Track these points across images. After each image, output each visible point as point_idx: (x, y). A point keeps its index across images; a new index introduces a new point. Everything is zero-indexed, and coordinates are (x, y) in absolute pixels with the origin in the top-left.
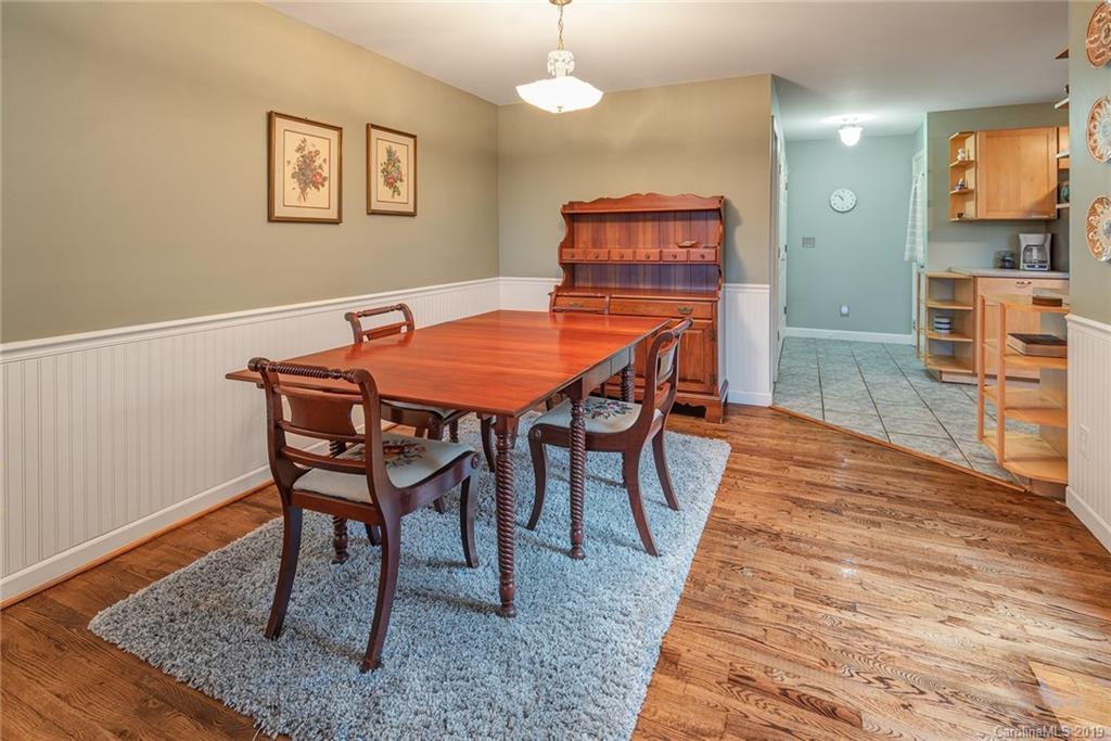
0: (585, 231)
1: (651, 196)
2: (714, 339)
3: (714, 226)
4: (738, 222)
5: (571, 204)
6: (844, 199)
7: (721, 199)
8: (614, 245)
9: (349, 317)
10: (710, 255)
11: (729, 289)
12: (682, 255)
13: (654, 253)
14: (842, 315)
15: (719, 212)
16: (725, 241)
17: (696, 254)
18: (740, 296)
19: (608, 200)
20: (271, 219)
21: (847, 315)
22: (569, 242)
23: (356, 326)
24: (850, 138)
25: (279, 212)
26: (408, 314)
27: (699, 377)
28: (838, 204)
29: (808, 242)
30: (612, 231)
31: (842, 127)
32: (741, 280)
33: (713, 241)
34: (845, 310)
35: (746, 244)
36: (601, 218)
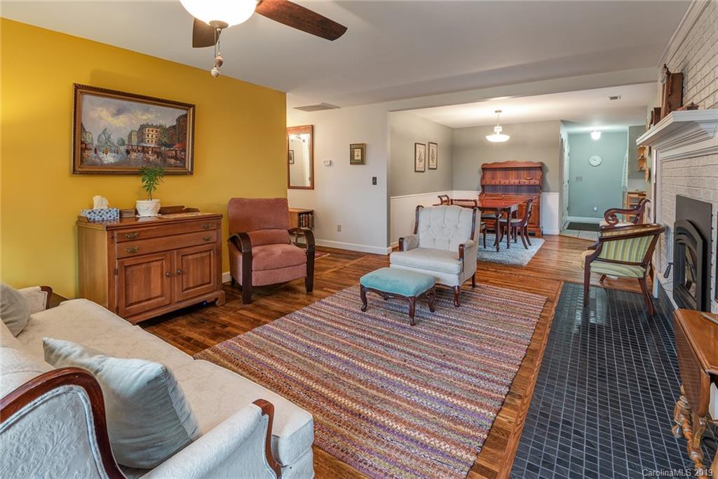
0: (489, 174)
1: (514, 162)
2: (539, 209)
3: (539, 173)
4: (547, 171)
5: (484, 164)
6: (595, 160)
7: (542, 163)
8: (500, 179)
9: (439, 197)
10: (537, 182)
11: (544, 194)
12: (527, 182)
13: (517, 181)
14: (594, 211)
15: (541, 168)
16: (543, 178)
17: (532, 182)
18: (548, 197)
19: (498, 163)
20: (416, 171)
21: (597, 211)
22: (483, 178)
23: (441, 199)
24: (596, 136)
25: (417, 170)
26: (448, 198)
27: (533, 222)
28: (594, 163)
29: (578, 179)
30: (499, 174)
31: (592, 131)
32: (548, 191)
33: (538, 177)
34: (595, 209)
35: (550, 178)
36: (495, 169)
